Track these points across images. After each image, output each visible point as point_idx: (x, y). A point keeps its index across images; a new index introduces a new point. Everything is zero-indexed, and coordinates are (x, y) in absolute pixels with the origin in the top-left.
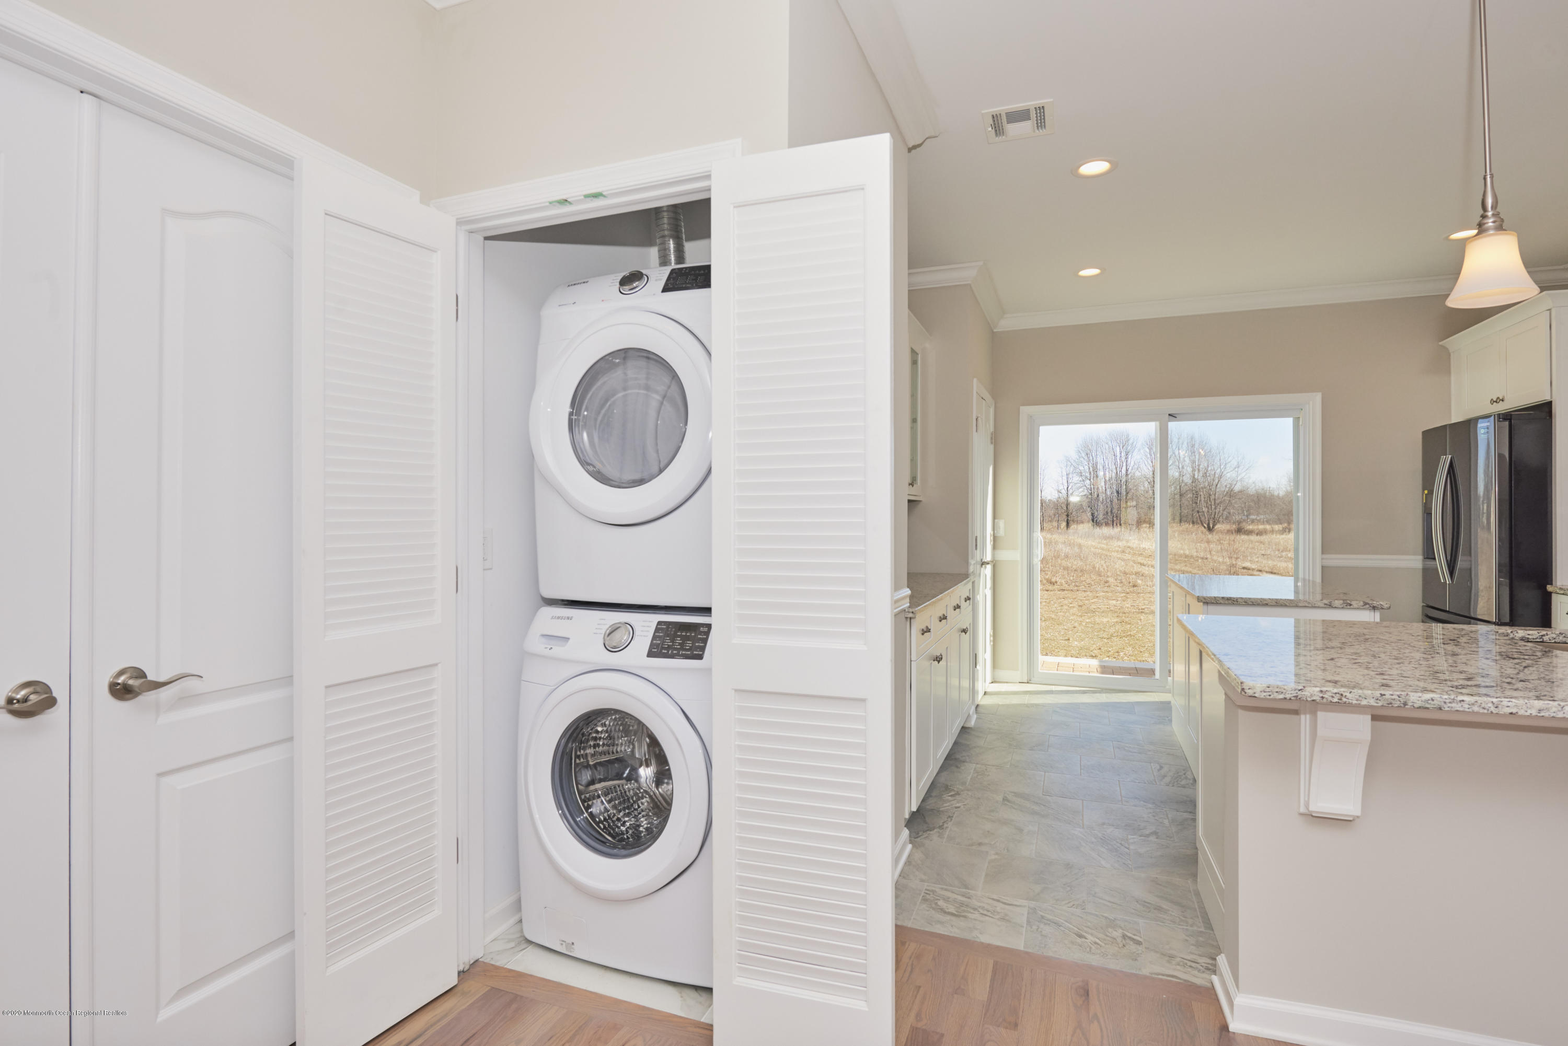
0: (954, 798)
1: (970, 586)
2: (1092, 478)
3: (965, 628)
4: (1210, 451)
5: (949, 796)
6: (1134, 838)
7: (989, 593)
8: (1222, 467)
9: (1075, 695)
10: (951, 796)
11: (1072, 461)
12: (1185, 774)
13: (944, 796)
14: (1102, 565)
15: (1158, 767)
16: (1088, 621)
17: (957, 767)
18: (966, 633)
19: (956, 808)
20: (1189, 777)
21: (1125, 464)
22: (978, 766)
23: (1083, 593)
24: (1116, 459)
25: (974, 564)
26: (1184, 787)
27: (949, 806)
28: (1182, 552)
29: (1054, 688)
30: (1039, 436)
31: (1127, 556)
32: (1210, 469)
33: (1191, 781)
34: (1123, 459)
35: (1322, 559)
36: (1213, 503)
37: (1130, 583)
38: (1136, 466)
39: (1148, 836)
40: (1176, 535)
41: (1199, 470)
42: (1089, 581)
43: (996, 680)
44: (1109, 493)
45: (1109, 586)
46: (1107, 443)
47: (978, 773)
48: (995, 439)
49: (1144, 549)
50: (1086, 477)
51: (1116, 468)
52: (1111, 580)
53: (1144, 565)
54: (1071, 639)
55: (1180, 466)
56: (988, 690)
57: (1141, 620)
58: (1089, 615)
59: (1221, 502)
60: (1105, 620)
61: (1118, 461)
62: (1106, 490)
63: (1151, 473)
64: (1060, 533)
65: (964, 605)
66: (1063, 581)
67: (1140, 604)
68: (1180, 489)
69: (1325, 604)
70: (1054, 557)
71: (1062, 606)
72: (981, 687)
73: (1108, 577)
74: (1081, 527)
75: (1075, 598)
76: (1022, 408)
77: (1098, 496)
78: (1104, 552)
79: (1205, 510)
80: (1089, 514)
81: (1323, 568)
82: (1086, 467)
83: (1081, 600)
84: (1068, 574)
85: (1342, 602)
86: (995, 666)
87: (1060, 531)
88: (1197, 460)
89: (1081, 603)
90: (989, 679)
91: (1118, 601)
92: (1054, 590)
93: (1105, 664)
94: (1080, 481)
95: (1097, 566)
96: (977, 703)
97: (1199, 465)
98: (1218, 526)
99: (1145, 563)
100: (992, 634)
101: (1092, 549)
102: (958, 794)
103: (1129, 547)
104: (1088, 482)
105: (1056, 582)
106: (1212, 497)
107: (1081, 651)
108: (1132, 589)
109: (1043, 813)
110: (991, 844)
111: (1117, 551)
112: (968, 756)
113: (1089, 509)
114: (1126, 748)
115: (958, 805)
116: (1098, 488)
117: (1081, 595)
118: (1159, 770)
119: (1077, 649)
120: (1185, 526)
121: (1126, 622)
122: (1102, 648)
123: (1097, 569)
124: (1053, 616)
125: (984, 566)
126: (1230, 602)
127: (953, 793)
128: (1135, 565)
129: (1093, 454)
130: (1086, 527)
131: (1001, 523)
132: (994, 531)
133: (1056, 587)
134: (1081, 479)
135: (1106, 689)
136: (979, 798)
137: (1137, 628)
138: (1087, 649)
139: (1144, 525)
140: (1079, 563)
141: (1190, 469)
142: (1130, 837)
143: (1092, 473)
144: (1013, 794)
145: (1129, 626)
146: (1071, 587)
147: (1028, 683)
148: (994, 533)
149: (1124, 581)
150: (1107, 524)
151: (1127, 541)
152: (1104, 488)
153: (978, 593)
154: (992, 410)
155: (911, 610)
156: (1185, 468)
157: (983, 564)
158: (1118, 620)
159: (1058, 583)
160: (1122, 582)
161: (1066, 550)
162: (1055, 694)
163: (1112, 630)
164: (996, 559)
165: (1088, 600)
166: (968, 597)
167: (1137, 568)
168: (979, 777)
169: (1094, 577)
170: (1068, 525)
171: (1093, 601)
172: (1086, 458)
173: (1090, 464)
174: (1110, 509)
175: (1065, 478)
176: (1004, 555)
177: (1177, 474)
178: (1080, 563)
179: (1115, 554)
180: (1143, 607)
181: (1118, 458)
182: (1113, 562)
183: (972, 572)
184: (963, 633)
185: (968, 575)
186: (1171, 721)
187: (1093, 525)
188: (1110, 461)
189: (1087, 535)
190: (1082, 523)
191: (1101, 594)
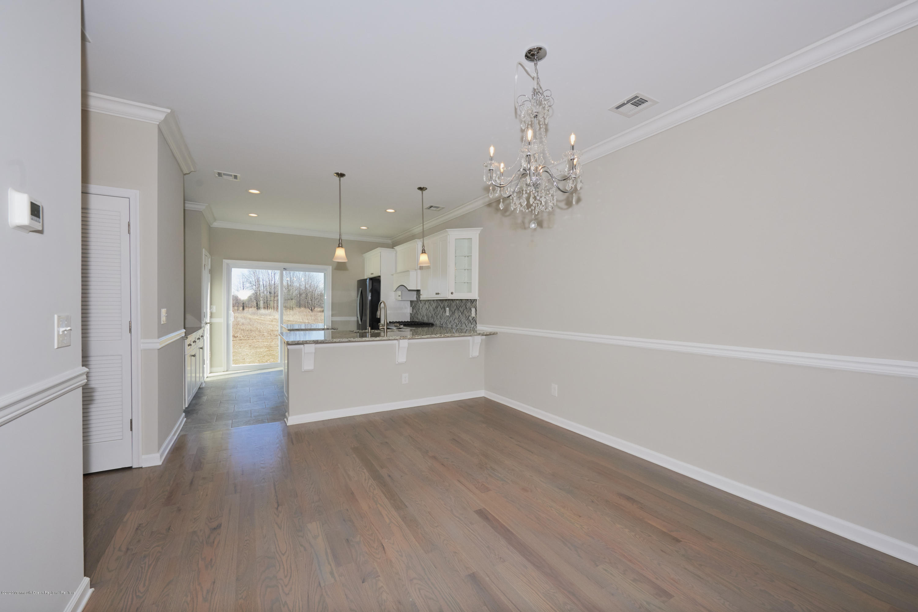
0: (200, 406)
1: (202, 331)
2: (256, 284)
3: (201, 347)
4: (313, 276)
7: (209, 335)
8: (317, 283)
11: (246, 276)
14: (261, 328)
18: (201, 349)
21: (273, 279)
25: (203, 323)
28: (299, 320)
29: (238, 371)
30: (231, 272)
32: (312, 283)
34: (273, 277)
35: (332, 318)
36: (314, 299)
40: (297, 313)
41: (308, 284)
42: (254, 335)
43: (213, 371)
44: (265, 292)
48: (211, 271)
51: (269, 281)
52: (266, 334)
54: (245, 359)
55: (300, 282)
56: (209, 376)
59: (317, 299)
60: (262, 350)
61: (270, 277)
62: (264, 291)
64: (239, 313)
65: (201, 338)
66: (241, 336)
68: (300, 292)
70: (236, 324)
71: (241, 346)
73: (264, 333)
74: (250, 309)
75: (247, 343)
76: (224, 260)
77: (260, 294)
78: (262, 322)
79: (310, 302)
80: (255, 303)
81: (332, 321)
82: (254, 279)
83: (251, 343)
84: (244, 332)
86: (211, 366)
87: (239, 311)
88: (307, 279)
89: (250, 345)
90: (209, 371)
92: (236, 340)
95: (259, 328)
96: (204, 380)
97: (308, 282)
98: (316, 309)
100: (210, 353)
101: (256, 320)
102: (202, 404)
103: (275, 319)
104: (255, 287)
105: (237, 336)
106: (313, 296)
108: (275, 337)
109: (236, 403)
111: (269, 321)
113: (255, 301)
116: (260, 290)
117: (250, 341)
120: (302, 309)
123: (259, 329)
124: (236, 351)
125: (207, 324)
129: (257, 273)
130: (253, 310)
131: (214, 307)
133: (237, 339)
134: (250, 285)
140: (249, 327)
141: (304, 283)
146: (245, 338)
147: (227, 371)
148: (211, 311)
149: (271, 334)
150: (264, 308)
151: (274, 316)
152: (263, 290)
153: (205, 335)
154: (210, 260)
155: (185, 337)
156: (302, 282)
158: (268, 349)
159: (239, 337)
160: (270, 335)
161: (243, 321)
163: (265, 354)
164: (212, 322)
165: (254, 343)
166: (202, 336)
168: (209, 399)
169: (257, 333)
170: (243, 309)
172: (253, 275)
173: (256, 278)
174: (266, 301)
175: (242, 284)
176: (215, 320)
177: (298, 285)
182: (267, 326)
185: (202, 327)
187: (257, 309)
188: (266, 276)
189: (254, 314)
190: (251, 307)
191: (261, 340)
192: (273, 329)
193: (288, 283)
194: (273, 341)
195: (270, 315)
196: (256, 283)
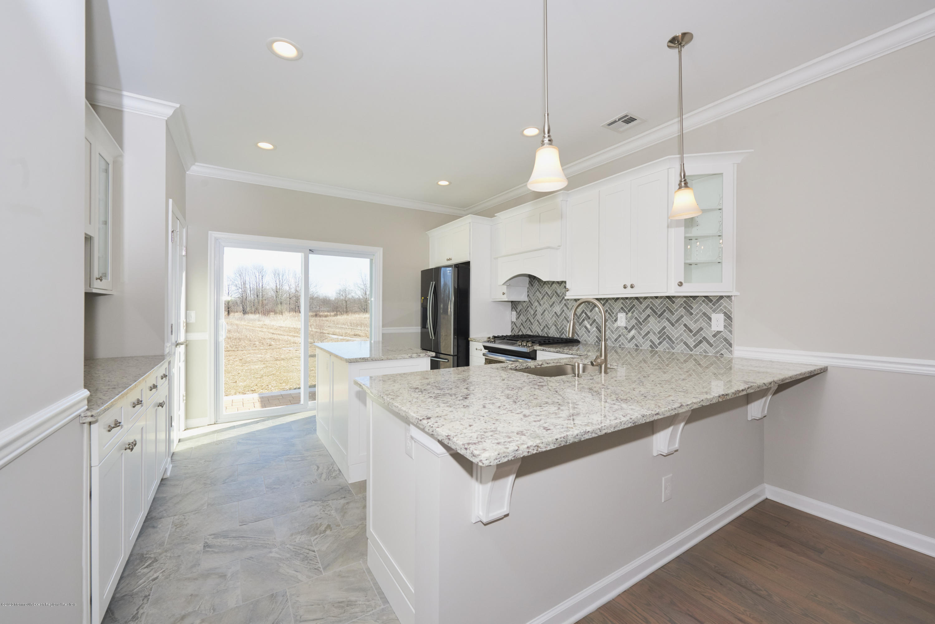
0: (151, 568)
1: (166, 365)
2: (243, 288)
3: (161, 402)
5: (145, 568)
6: (316, 538)
7: (182, 365)
9: (252, 425)
10: (147, 567)
12: (333, 468)
13: (139, 570)
14: (251, 335)
15: (316, 468)
16: (246, 368)
17: (154, 527)
18: (162, 407)
19: (154, 580)
20: (335, 469)
21: (261, 281)
22: (176, 517)
23: (241, 352)
24: (256, 279)
25: (170, 346)
26: (335, 478)
27: (145, 582)
29: (235, 424)
31: (265, 330)
33: (338, 472)
34: (261, 279)
35: (382, 330)
37: (267, 344)
38: (267, 283)
39: (325, 531)
42: (244, 344)
43: (188, 427)
44: (252, 296)
45: (256, 347)
46: (252, 270)
47: (176, 526)
48: (187, 252)
49: (273, 325)
50: (240, 288)
51: (256, 284)
52: (257, 343)
53: (274, 334)
54: (237, 382)
56: (181, 437)
57: (277, 364)
58: (247, 364)
60: (257, 367)
61: (258, 280)
63: (275, 287)
65: (160, 382)
66: (228, 346)
67: (275, 355)
69: (409, 357)
72: (176, 435)
73: (255, 341)
74: (236, 314)
76: (210, 232)
77: (246, 298)
78: (251, 328)
80: (241, 307)
82: (240, 283)
85: (416, 354)
89: (241, 358)
90: (183, 428)
91: (262, 354)
93: (263, 396)
94: (236, 290)
95: (248, 335)
96: (172, 451)
99: (274, 333)
100: (185, 395)
101: (245, 327)
102: (156, 560)
103: (265, 325)
104: (240, 290)
107: (245, 388)
108: (269, 347)
109: (242, 546)
110: (195, 611)
111: (259, 327)
112: (165, 510)
113: (241, 305)
114: (293, 459)
115: (155, 576)
116: (246, 293)
118: (317, 470)
119: (242, 387)
121: (269, 367)
122: (258, 384)
123: (248, 337)
125: (178, 346)
126: (364, 360)
127: (149, 562)
128: (269, 334)
130: (239, 315)
131: (193, 314)
132: (186, 319)
134: (236, 288)
135: (271, 417)
136: (179, 556)
137: (276, 369)
138: (248, 387)
139: (271, 313)
141: (294, 286)
142: (312, 539)
143: (243, 286)
144: (213, 536)
145: (271, 369)
146: (233, 349)
147: (215, 424)
148: (186, 321)
150: (251, 313)
151: (264, 322)
152: (250, 294)
153: (174, 367)
155: (89, 414)
157: (177, 344)
158: (264, 366)
160: (263, 344)
162: (237, 428)
163: (262, 372)
164: (188, 340)
165: (245, 355)
166: (164, 374)
167: (270, 336)
168: (178, 530)
169: (247, 342)
171: (247, 356)
172: (239, 277)
173: (242, 281)
174: (253, 305)
176: (194, 336)
177: (288, 288)
178: (238, 335)
179: (258, 329)
180: (277, 357)
181: (258, 278)
182: (257, 333)
183: (168, 353)
184: (160, 407)
185: (164, 356)
186: (315, 430)
187: (244, 314)
188: (253, 279)
189: (241, 319)
190: (237, 312)
191: (252, 351)
192: (265, 337)
193: (276, 286)
194: (267, 352)
195: (259, 320)
196: (242, 285)
